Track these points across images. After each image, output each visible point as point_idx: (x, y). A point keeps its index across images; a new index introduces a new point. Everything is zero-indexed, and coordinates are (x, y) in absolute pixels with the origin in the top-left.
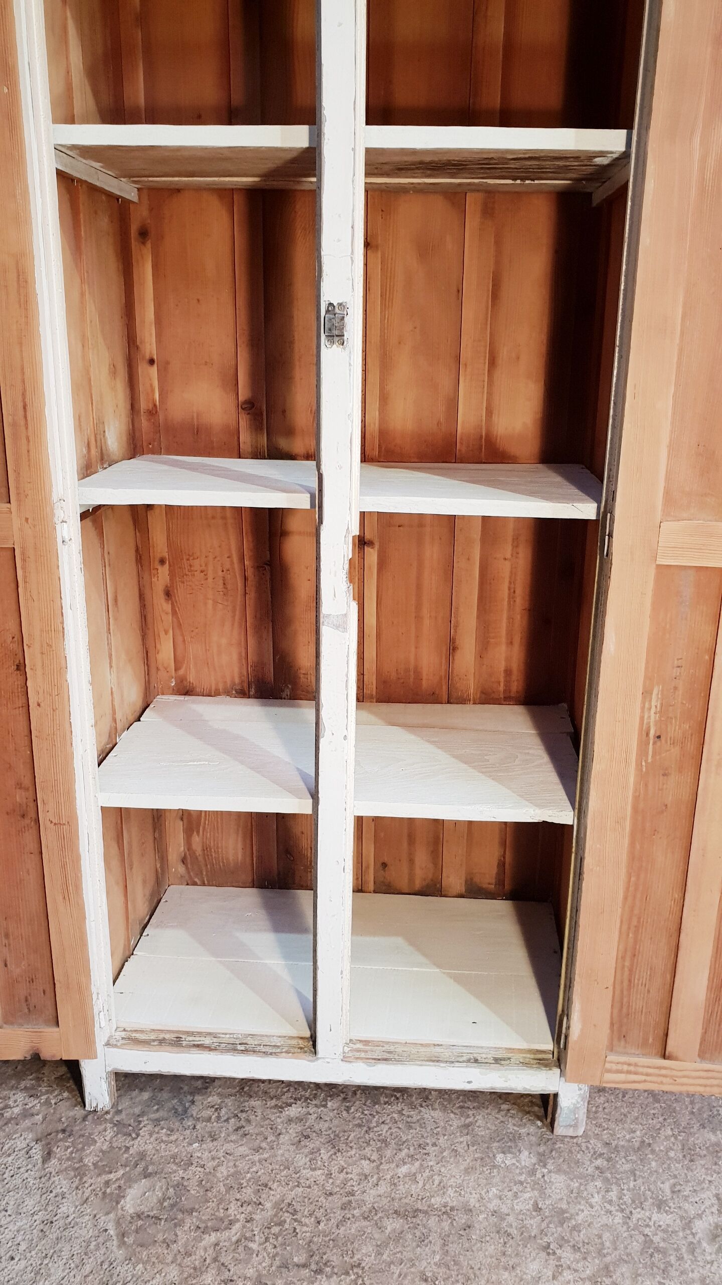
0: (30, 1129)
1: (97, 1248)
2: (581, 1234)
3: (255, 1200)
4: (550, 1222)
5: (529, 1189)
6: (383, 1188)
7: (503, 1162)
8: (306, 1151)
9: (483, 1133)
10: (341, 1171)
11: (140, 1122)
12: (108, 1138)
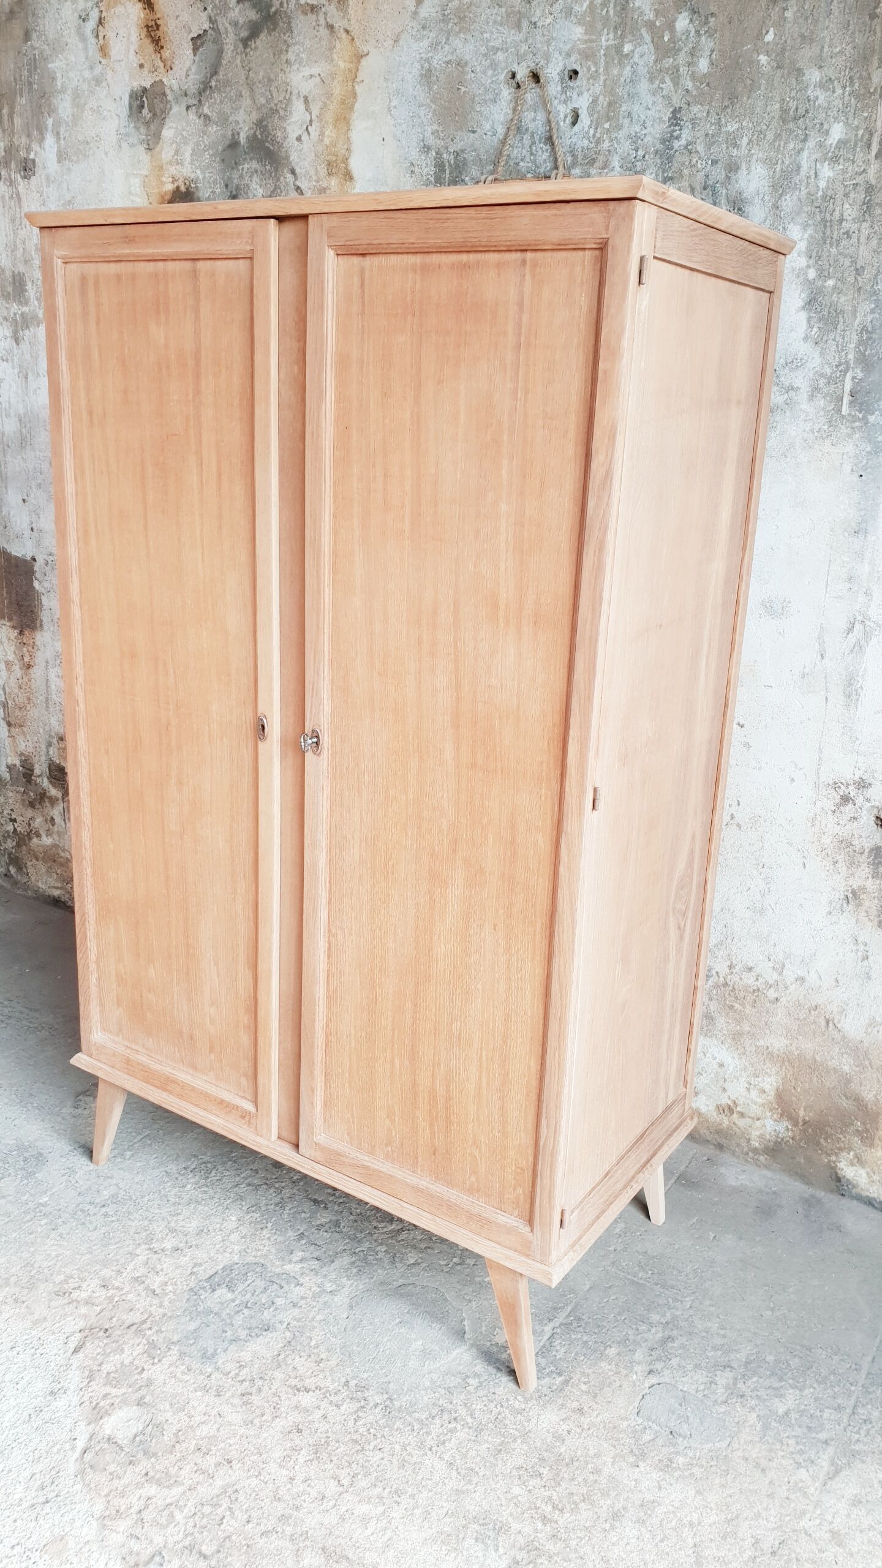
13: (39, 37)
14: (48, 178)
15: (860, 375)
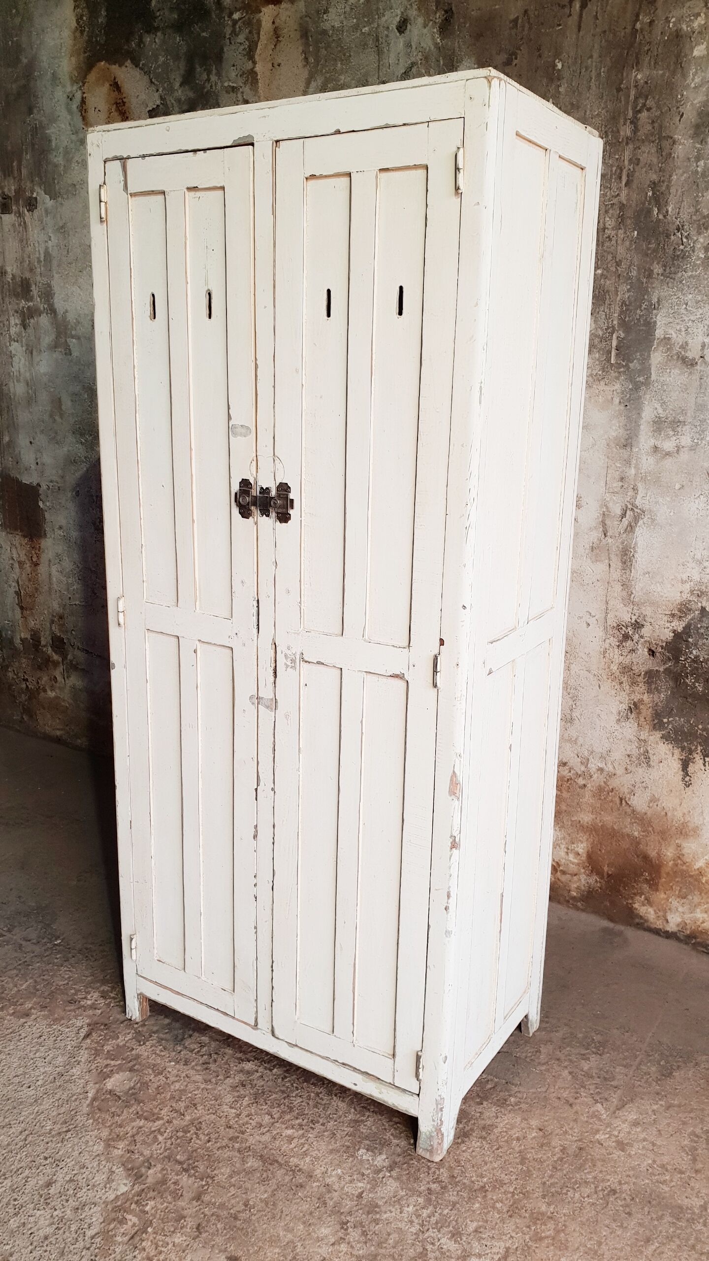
0: (89, 1017)
1: (76, 1100)
2: (377, 1227)
3: (182, 1111)
4: (361, 1209)
5: (365, 1181)
6: (267, 1138)
7: (362, 1156)
8: (236, 1094)
9: (364, 1131)
10: (248, 1116)
11: (151, 1036)
12: (126, 1039)
13: (39, 111)
14: (46, 211)
15: (622, 335)
